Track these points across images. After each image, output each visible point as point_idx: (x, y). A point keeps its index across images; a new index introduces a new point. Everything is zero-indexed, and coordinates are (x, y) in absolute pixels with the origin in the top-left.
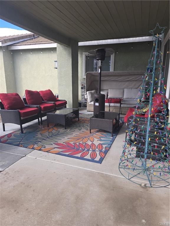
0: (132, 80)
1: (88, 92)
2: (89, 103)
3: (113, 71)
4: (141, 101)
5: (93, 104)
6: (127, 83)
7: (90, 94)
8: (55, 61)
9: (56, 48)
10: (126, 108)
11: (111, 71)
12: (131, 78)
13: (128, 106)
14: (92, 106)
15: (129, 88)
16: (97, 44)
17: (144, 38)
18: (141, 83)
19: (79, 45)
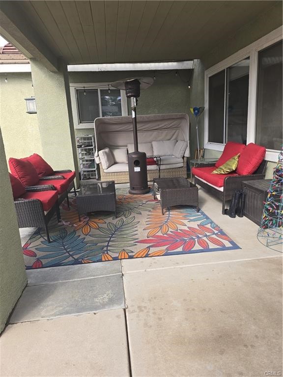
0: (163, 128)
1: (101, 152)
2: (105, 171)
3: (127, 115)
4: (184, 156)
5: (128, 171)
6: (155, 133)
7: (105, 154)
8: (26, 100)
9: (31, 72)
10: (165, 171)
11: (123, 115)
12: (163, 124)
13: (168, 167)
14: (126, 173)
15: (160, 141)
16: (98, 70)
17: (170, 64)
18: (175, 131)
19: (69, 70)
